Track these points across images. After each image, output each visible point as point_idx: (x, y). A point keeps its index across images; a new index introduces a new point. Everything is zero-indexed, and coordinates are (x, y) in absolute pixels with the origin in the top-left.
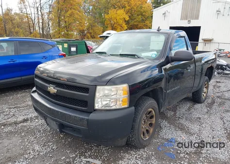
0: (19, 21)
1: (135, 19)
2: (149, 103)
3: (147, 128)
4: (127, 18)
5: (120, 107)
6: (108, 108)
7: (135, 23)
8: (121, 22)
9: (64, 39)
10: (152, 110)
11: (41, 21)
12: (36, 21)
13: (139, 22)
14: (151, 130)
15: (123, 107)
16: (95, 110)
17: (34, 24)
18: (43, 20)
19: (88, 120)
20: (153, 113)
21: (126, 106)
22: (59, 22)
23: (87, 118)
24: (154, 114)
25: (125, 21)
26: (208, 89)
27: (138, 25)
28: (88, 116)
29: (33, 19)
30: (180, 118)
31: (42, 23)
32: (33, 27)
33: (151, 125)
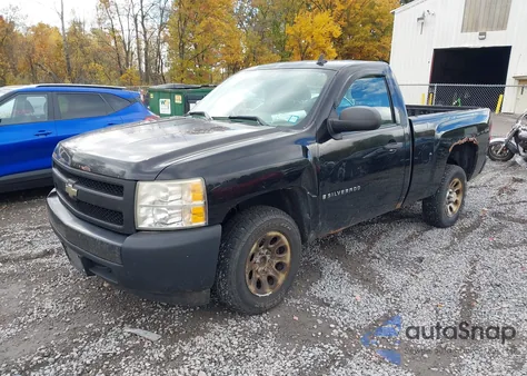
0: (98, 46)
1: (358, 33)
2: (267, 219)
3: (271, 273)
4: (337, 32)
5: (189, 225)
6: (164, 227)
7: (358, 44)
8: (322, 41)
9: (177, 85)
10: (278, 234)
11: (143, 46)
12: (134, 46)
13: (366, 40)
14: (281, 278)
15: (195, 224)
16: (138, 231)
17: (127, 53)
18: (146, 42)
19: (121, 249)
20: (282, 242)
21: (202, 223)
22: (182, 47)
23: (119, 244)
24: (287, 243)
25: (333, 39)
26: (464, 196)
27: (362, 47)
28: (123, 241)
29: (127, 42)
30: (374, 257)
31: (146, 49)
32: (127, 59)
33: (280, 266)
